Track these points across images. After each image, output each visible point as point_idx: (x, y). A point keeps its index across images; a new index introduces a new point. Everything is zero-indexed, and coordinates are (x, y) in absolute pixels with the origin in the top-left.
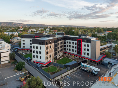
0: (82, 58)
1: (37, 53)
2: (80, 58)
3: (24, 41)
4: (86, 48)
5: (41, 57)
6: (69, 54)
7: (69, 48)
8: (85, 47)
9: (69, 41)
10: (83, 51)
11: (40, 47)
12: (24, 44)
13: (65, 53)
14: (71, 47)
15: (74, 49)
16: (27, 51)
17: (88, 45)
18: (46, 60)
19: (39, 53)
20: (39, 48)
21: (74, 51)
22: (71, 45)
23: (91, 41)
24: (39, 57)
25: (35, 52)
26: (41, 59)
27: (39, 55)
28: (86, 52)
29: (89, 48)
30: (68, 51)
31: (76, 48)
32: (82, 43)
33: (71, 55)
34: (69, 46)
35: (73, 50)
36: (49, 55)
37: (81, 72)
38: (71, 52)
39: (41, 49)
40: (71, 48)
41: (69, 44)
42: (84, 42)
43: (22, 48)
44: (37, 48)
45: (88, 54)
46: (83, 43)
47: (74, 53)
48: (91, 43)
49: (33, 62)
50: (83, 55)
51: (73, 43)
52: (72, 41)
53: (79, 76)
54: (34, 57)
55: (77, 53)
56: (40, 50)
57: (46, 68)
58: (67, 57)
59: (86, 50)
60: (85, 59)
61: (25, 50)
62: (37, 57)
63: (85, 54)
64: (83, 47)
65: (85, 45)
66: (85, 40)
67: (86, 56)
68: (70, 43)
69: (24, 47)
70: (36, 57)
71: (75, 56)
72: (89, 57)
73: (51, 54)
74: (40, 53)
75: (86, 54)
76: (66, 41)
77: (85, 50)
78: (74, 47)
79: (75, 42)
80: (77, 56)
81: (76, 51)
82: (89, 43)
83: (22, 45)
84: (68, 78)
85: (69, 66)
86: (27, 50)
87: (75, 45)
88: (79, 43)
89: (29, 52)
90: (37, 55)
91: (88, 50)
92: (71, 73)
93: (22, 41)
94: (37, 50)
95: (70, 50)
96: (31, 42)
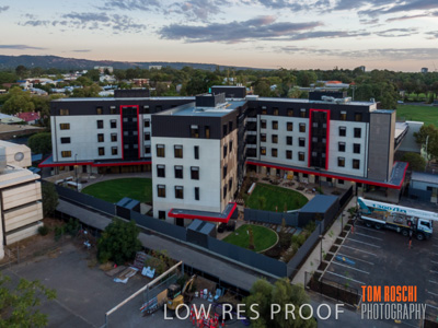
0: (329, 179)
1: (179, 173)
2: (324, 179)
3: (65, 127)
4: (349, 140)
5: (197, 190)
6: (268, 170)
7: (268, 145)
8: (342, 139)
9: (269, 119)
10: (333, 154)
11: (196, 149)
12: (66, 140)
13: (252, 167)
14: (281, 140)
15: (295, 148)
17: (355, 129)
18: (223, 202)
19: (187, 174)
20: (188, 153)
21: (295, 156)
22: (282, 132)
23: (369, 113)
24: (189, 194)
25: (170, 173)
26: (197, 197)
27: (187, 183)
28: (349, 155)
29: (361, 141)
30: (268, 158)
31: (302, 143)
32: (332, 122)
33: (278, 172)
34: (269, 138)
35: (289, 155)
36: (228, 178)
37: (367, 232)
38: (281, 159)
39: (197, 157)
40: (282, 147)
41: (269, 131)
42: (340, 118)
43: (57, 157)
44: (178, 153)
45: (356, 164)
46: (334, 125)
47: (295, 162)
49: (156, 214)
50: (333, 167)
51: (290, 126)
52: (282, 120)
53: (374, 249)
54: (162, 193)
55: (310, 165)
56: (195, 163)
58: (267, 183)
59: (349, 149)
60: (341, 181)
61: (72, 168)
62: (179, 194)
63: (341, 163)
64: (334, 139)
65: (342, 132)
66: (344, 113)
67: (348, 170)
68: (275, 124)
69: (67, 154)
70: (170, 193)
71: (296, 174)
72: (360, 173)
74: (195, 174)
75: (348, 164)
76: (254, 120)
77: (342, 148)
78: (295, 142)
79: (296, 121)
80: (306, 175)
81: (301, 157)
82: (361, 121)
84: (343, 262)
85: (322, 216)
87: (296, 134)
88: (315, 125)
89: (92, 174)
90: (179, 182)
91: (357, 149)
92: (338, 241)
93: (58, 127)
94: (178, 162)
95: (274, 152)
96: (100, 131)
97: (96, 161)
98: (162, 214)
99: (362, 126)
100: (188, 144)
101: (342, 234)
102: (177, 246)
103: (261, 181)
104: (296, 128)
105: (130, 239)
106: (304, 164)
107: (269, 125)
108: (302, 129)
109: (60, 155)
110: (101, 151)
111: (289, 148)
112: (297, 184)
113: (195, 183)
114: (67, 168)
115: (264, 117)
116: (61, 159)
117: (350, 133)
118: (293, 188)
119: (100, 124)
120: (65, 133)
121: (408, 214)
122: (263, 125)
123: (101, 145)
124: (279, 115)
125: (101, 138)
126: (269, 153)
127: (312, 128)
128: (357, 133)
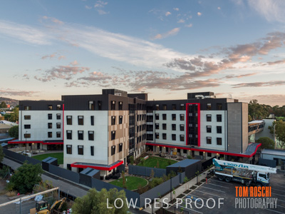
0: (201, 153)
1: (81, 136)
2: (197, 153)
3: (28, 117)
4: (214, 124)
5: (92, 148)
6: (161, 149)
7: (160, 131)
8: (209, 124)
9: (160, 113)
10: (204, 134)
11: (92, 118)
12: (27, 127)
13: (150, 147)
14: (169, 127)
15: (178, 132)
16: (38, 147)
17: (218, 115)
18: (111, 157)
19: (86, 136)
20: (87, 121)
21: (178, 138)
22: (169, 122)
23: (226, 104)
24: (87, 151)
25: (75, 136)
26: (92, 154)
27: (86, 143)
28: (214, 135)
29: (222, 124)
30: (160, 141)
31: (182, 128)
32: (201, 112)
33: (167, 150)
34: (161, 127)
35: (174, 137)
36: (117, 142)
38: (169, 141)
39: (92, 124)
40: (169, 132)
41: (160, 122)
42: (207, 108)
44: (81, 122)
45: (219, 141)
46: (203, 114)
47: (178, 142)
48: (226, 109)
50: (203, 145)
51: (174, 117)
52: (169, 113)
54: (69, 151)
55: (187, 144)
56: (91, 128)
57: (111, 181)
59: (214, 130)
61: (30, 144)
62: (81, 151)
63: (209, 141)
64: (204, 123)
65: (209, 119)
66: (209, 104)
67: (214, 146)
68: (164, 116)
69: (27, 136)
70: (75, 150)
71: (179, 151)
72: (222, 148)
73: (122, 140)
74: (91, 137)
75: (214, 141)
76: (151, 114)
77: (209, 130)
78: (178, 128)
79: (178, 113)
80: (185, 152)
81: (182, 139)
82: (221, 109)
83: (23, 131)
85: (182, 169)
86: (38, 143)
87: (178, 122)
88: (191, 115)
89: (43, 150)
90: (81, 143)
91: (219, 129)
92: (193, 188)
93: (23, 118)
94: (81, 128)
95: (164, 136)
96: (50, 121)
97: (46, 141)
98: (69, 166)
99: (222, 113)
100: (87, 114)
101: (198, 184)
102: (71, 186)
103: (154, 155)
104: (178, 118)
105: (32, 175)
106: (183, 144)
107: (161, 117)
108: (182, 118)
109: (23, 136)
110: (50, 134)
111: (174, 132)
112: (178, 157)
113: (92, 143)
114: (27, 145)
115: (157, 112)
116: (24, 139)
117: (214, 118)
118: (175, 160)
119: (50, 117)
120: (27, 122)
121: (250, 169)
122: (157, 118)
123: (50, 130)
124: (167, 109)
125: (50, 125)
126: (161, 136)
127: (188, 117)
128: (219, 118)
